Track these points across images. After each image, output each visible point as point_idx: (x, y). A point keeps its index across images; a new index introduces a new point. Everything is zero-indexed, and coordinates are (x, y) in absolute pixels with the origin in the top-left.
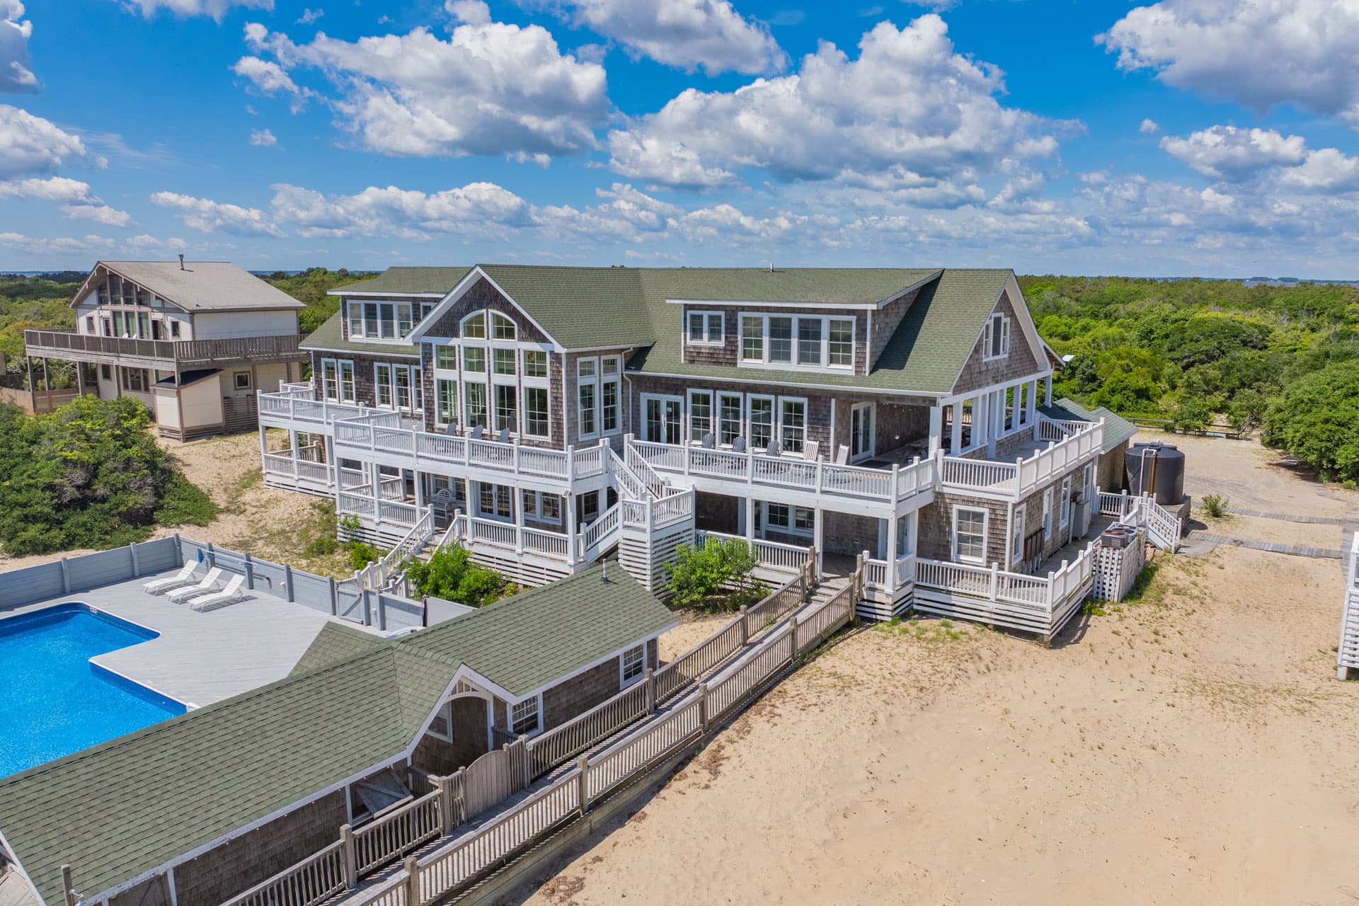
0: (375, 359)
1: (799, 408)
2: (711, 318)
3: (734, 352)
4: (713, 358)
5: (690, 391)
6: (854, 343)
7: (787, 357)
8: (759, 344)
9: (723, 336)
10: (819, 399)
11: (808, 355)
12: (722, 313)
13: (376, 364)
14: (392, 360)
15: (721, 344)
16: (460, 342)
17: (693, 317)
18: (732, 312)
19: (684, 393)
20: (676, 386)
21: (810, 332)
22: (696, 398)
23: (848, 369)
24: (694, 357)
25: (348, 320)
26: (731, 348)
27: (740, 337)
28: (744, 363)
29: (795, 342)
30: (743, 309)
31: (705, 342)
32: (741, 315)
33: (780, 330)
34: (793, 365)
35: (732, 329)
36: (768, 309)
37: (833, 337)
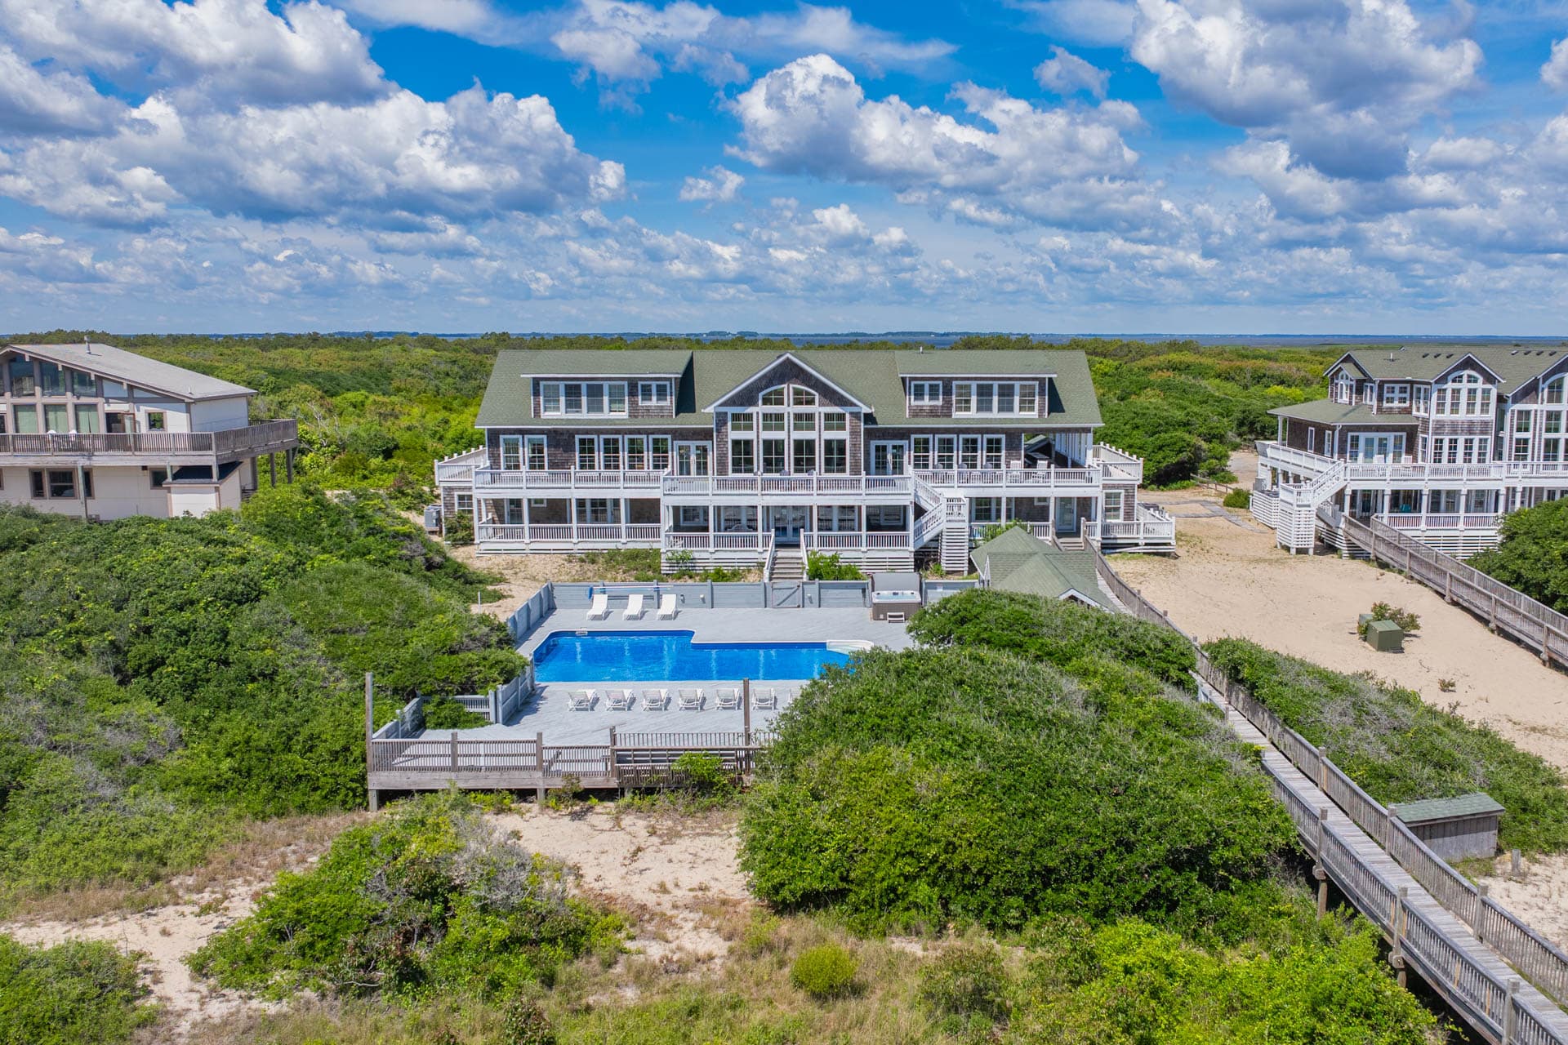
0: (578, 432)
1: (998, 441)
2: (931, 386)
3: (949, 408)
4: (933, 413)
5: (913, 437)
6: (1037, 398)
7: (990, 409)
8: (967, 402)
9: (941, 397)
10: (1013, 436)
11: (1006, 406)
12: (940, 383)
13: (577, 437)
14: (599, 432)
15: (940, 403)
16: (758, 410)
17: (916, 386)
18: (947, 383)
19: (909, 438)
20: (903, 434)
21: (1006, 392)
22: (917, 442)
23: (1034, 414)
24: (917, 413)
25: (542, 398)
26: (948, 405)
27: (954, 398)
28: (956, 415)
29: (995, 399)
30: (957, 379)
31: (926, 402)
32: (954, 383)
33: (984, 392)
34: (995, 414)
35: (948, 392)
36: (976, 379)
37: (1022, 395)
